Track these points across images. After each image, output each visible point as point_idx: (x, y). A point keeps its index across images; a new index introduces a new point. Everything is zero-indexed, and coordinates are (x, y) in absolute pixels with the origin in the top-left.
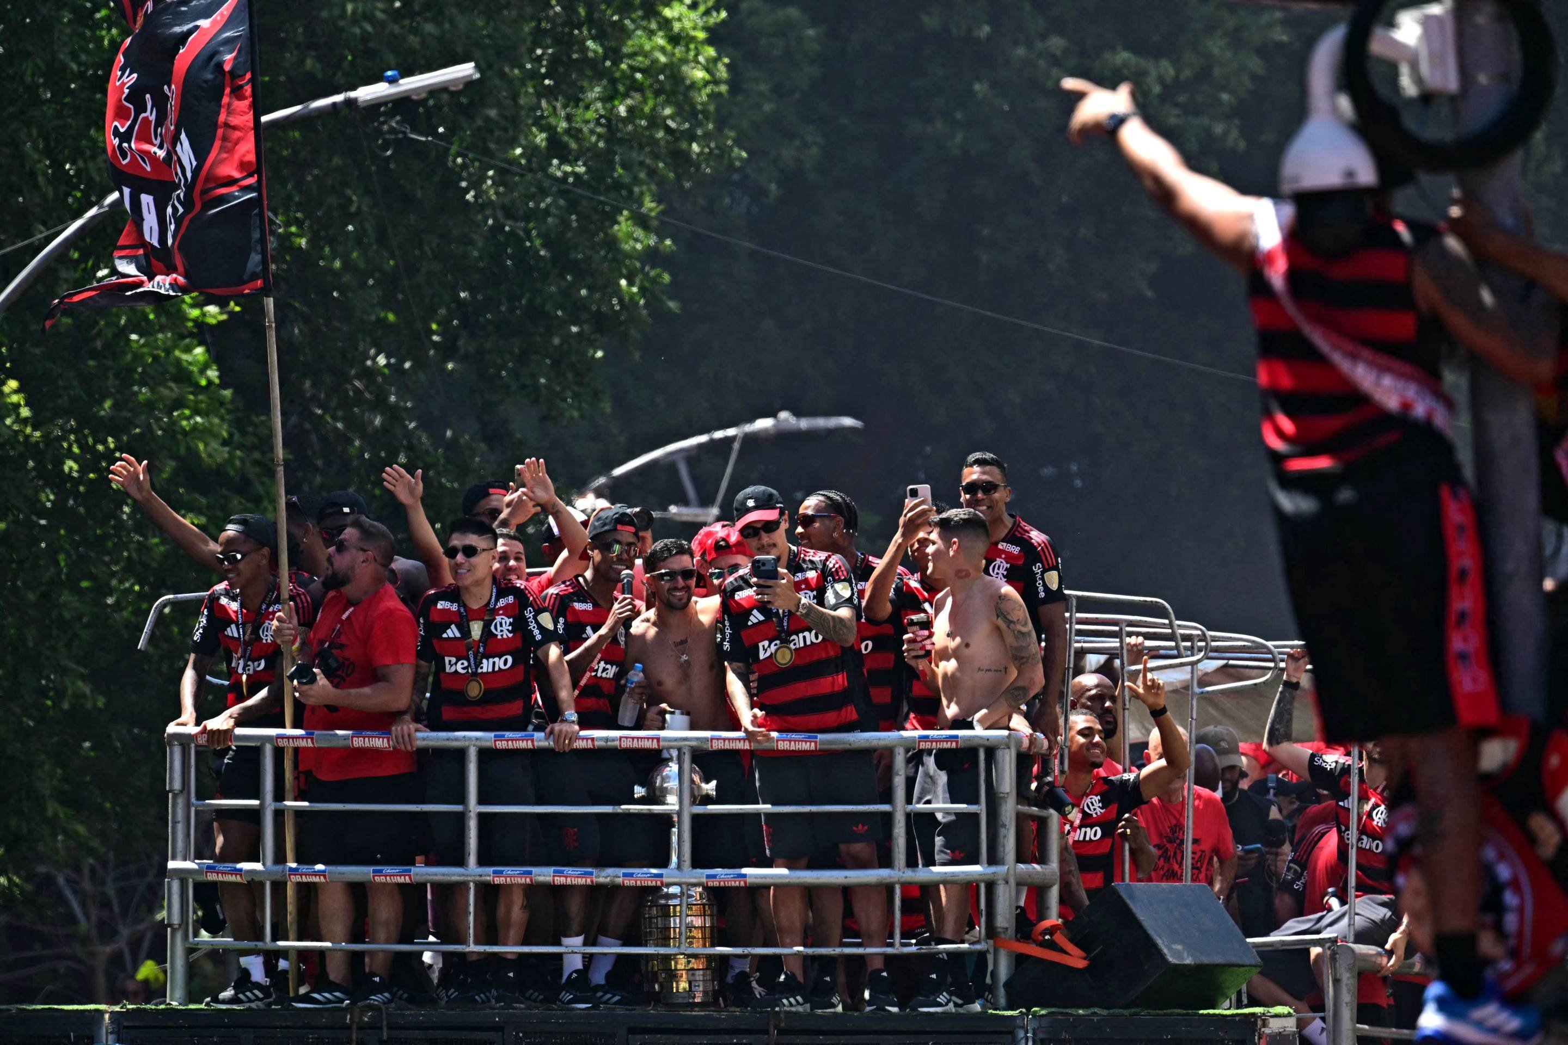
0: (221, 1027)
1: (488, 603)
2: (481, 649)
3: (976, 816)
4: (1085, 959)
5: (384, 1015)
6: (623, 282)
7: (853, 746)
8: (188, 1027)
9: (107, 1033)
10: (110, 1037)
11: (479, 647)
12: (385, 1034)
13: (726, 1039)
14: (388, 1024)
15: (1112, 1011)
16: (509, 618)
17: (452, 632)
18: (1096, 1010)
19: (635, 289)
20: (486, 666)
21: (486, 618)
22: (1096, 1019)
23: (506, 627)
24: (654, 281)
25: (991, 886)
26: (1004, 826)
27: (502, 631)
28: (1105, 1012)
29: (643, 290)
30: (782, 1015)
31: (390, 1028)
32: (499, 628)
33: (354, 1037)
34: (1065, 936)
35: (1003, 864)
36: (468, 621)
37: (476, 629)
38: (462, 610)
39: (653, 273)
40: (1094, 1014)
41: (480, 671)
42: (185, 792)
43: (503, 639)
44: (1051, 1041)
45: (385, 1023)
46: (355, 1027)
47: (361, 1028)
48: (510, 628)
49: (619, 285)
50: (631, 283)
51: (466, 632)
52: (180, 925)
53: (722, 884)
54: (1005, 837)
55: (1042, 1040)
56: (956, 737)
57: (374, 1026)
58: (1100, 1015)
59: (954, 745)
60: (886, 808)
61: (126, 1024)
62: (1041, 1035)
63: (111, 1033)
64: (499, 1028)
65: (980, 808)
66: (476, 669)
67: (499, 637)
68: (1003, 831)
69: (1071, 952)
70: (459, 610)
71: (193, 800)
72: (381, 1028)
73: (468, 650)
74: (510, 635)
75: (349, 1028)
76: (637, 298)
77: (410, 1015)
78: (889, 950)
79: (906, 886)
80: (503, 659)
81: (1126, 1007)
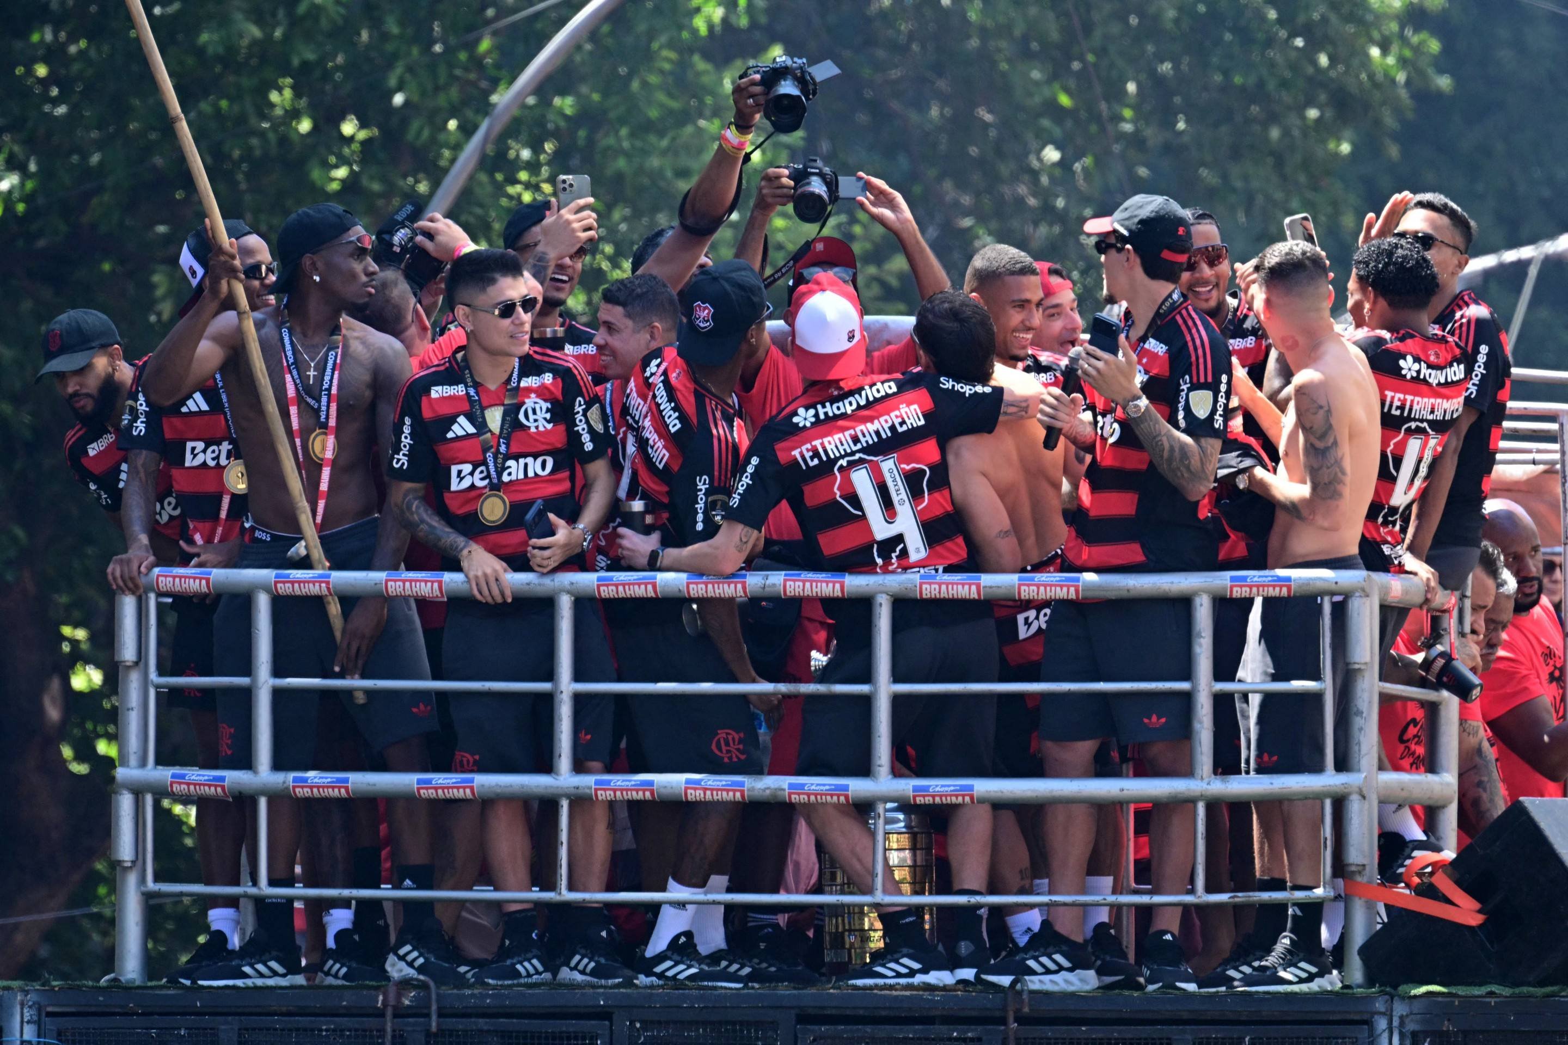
0: (191, 1014)
1: (509, 380)
2: (503, 449)
3: (1317, 697)
4: (1479, 911)
5: (434, 996)
6: (1375, 52)
7: (1133, 594)
8: (143, 1014)
9: (22, 1022)
10: (27, 1028)
11: (499, 445)
12: (434, 1024)
13: (940, 1030)
14: (439, 1008)
15: (1517, 990)
16: (546, 401)
17: (463, 426)
18: (1494, 988)
19: (1391, 60)
20: (515, 470)
21: (507, 402)
22: (1492, 1001)
23: (543, 415)
24: (1417, 50)
25: (1340, 802)
26: (1359, 713)
27: (536, 421)
28: (1506, 991)
29: (1403, 62)
30: (1025, 996)
31: (440, 1015)
32: (531, 417)
33: (389, 1029)
34: (1450, 877)
35: (1359, 771)
36: (483, 409)
37: (494, 417)
38: (472, 392)
39: (1415, 39)
40: (1491, 994)
41: (506, 478)
42: (142, 664)
43: (539, 433)
44: (1426, 1034)
45: (434, 1007)
46: (389, 1012)
47: (400, 1013)
48: (548, 416)
49: (1367, 56)
50: (1385, 50)
51: (481, 426)
52: (133, 862)
53: (938, 800)
54: (1361, 729)
55: (1414, 1034)
56: (1288, 579)
57: (420, 1011)
58: (1500, 996)
59: (1285, 592)
60: (1184, 686)
61: (50, 1009)
62: (1411, 1026)
63: (28, 1022)
64: (604, 1015)
65: (1326, 685)
66: (499, 475)
67: (533, 430)
68: (1357, 722)
69: (1456, 901)
70: (468, 394)
71: (153, 675)
72: (428, 1015)
73: (485, 451)
74: (550, 426)
75: (381, 1014)
76: (1393, 72)
77: (473, 995)
78: (1188, 899)
79: (1214, 805)
80: (540, 460)
81: (1541, 984)
